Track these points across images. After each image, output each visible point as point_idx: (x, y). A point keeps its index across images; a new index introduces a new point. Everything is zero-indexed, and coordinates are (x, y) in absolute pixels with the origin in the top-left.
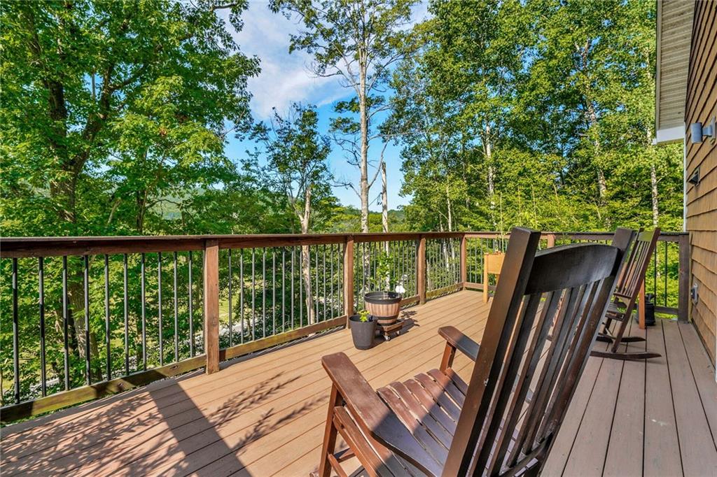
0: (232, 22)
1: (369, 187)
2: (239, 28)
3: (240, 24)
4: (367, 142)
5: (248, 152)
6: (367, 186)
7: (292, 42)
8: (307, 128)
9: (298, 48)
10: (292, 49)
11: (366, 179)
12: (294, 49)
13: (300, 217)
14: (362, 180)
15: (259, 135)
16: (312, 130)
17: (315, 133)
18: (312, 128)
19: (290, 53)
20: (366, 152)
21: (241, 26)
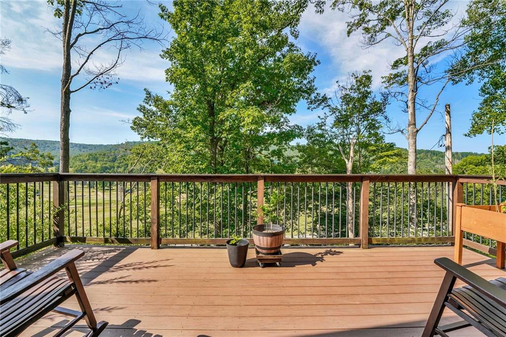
0: (292, 34)
1: (417, 131)
2: (296, 37)
3: (297, 33)
4: (417, 89)
5: (319, 117)
6: (415, 130)
7: (349, 27)
8: (363, 90)
9: (354, 30)
10: (349, 33)
11: (415, 124)
12: (352, 32)
13: (346, 160)
14: (409, 125)
15: (323, 104)
16: (366, 91)
17: (369, 93)
18: (366, 89)
19: (348, 36)
20: (415, 99)
21: (298, 35)
